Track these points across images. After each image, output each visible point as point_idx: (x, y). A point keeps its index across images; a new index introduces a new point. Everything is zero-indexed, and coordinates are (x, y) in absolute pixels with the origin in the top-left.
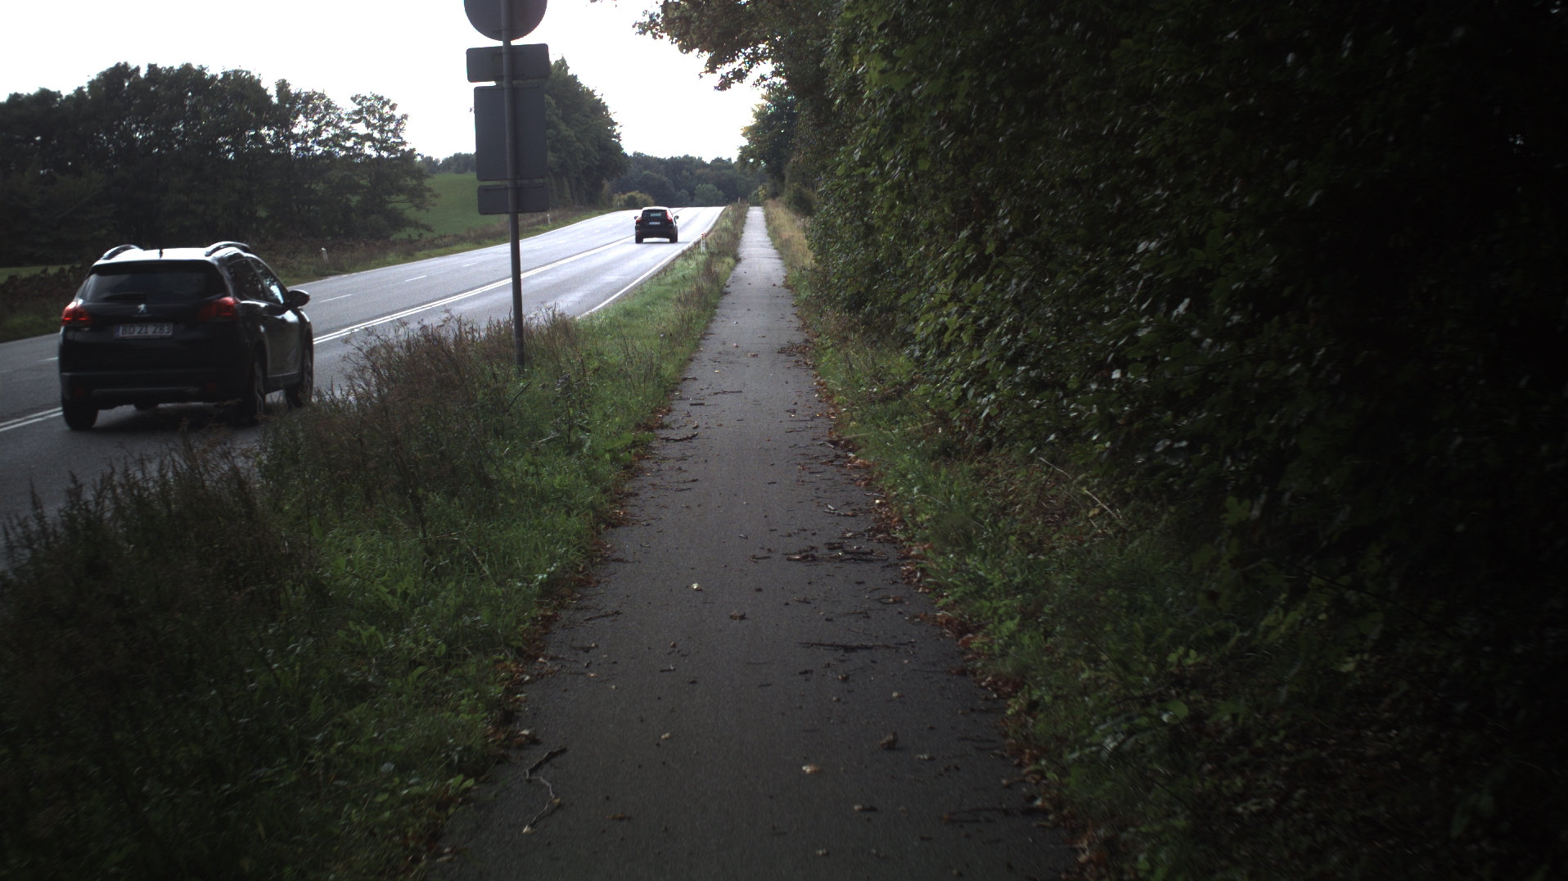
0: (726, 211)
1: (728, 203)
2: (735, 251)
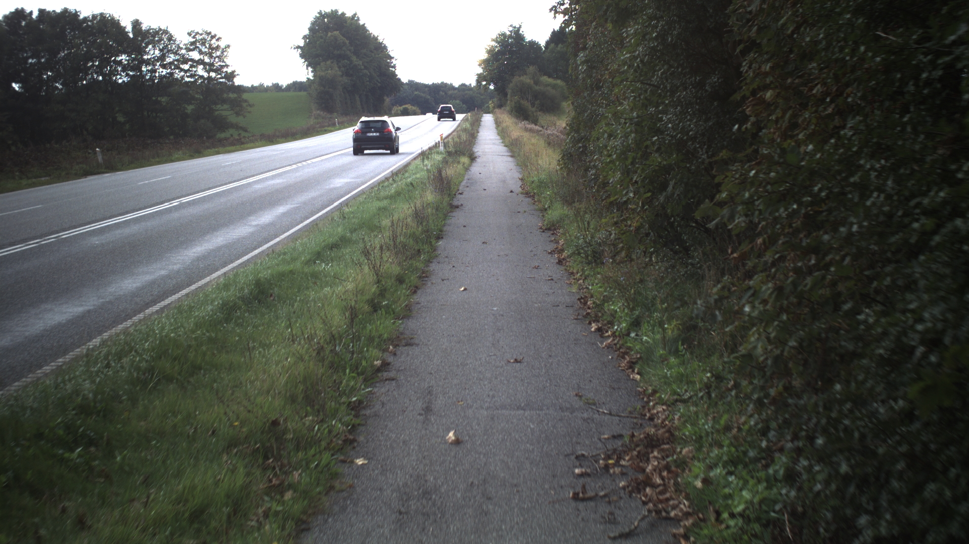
1: (469, 112)
2: (471, 150)
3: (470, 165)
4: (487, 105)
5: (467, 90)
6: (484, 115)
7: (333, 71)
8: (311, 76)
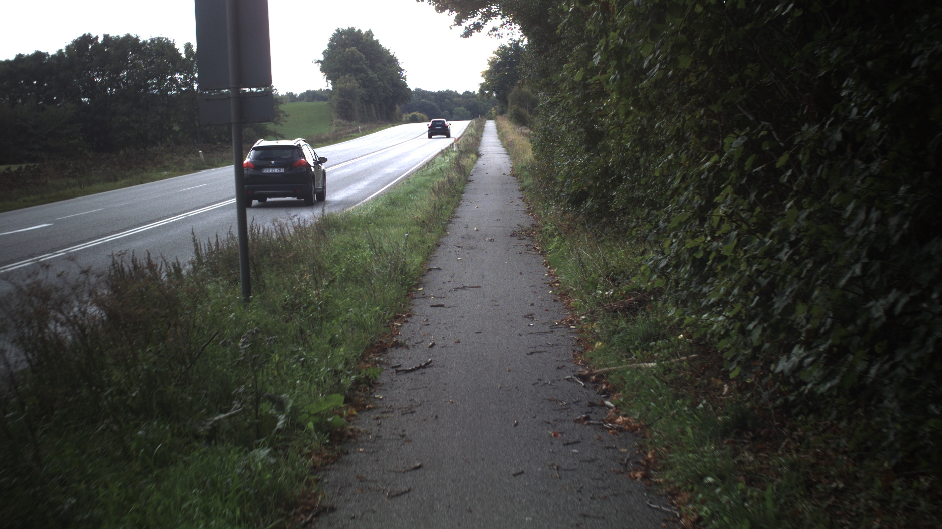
0: (471, 124)
1: (473, 118)
2: (477, 149)
3: (477, 160)
4: (490, 111)
5: (471, 97)
6: (487, 121)
7: (351, 83)
8: (330, 87)
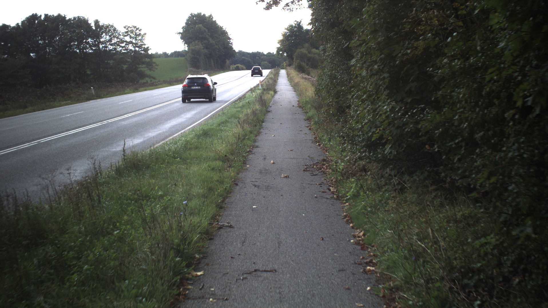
0: (271, 72)
1: (272, 68)
2: (275, 88)
4: (283, 64)
5: (271, 56)
6: (281, 70)
7: (199, 46)
8: (186, 49)
